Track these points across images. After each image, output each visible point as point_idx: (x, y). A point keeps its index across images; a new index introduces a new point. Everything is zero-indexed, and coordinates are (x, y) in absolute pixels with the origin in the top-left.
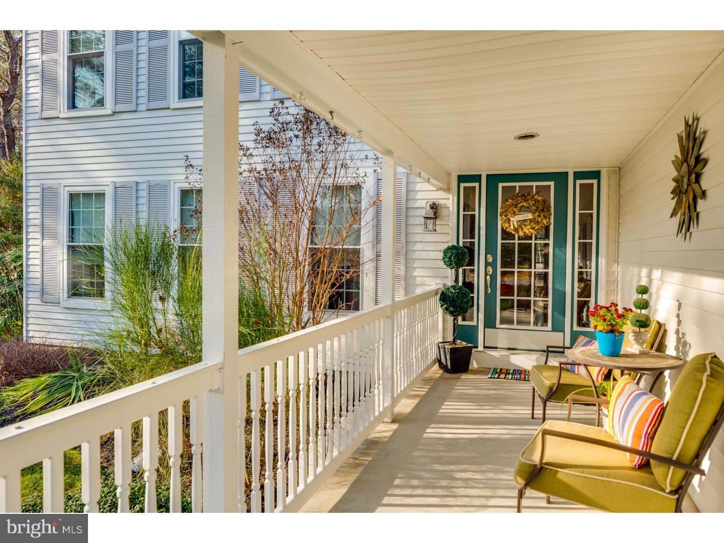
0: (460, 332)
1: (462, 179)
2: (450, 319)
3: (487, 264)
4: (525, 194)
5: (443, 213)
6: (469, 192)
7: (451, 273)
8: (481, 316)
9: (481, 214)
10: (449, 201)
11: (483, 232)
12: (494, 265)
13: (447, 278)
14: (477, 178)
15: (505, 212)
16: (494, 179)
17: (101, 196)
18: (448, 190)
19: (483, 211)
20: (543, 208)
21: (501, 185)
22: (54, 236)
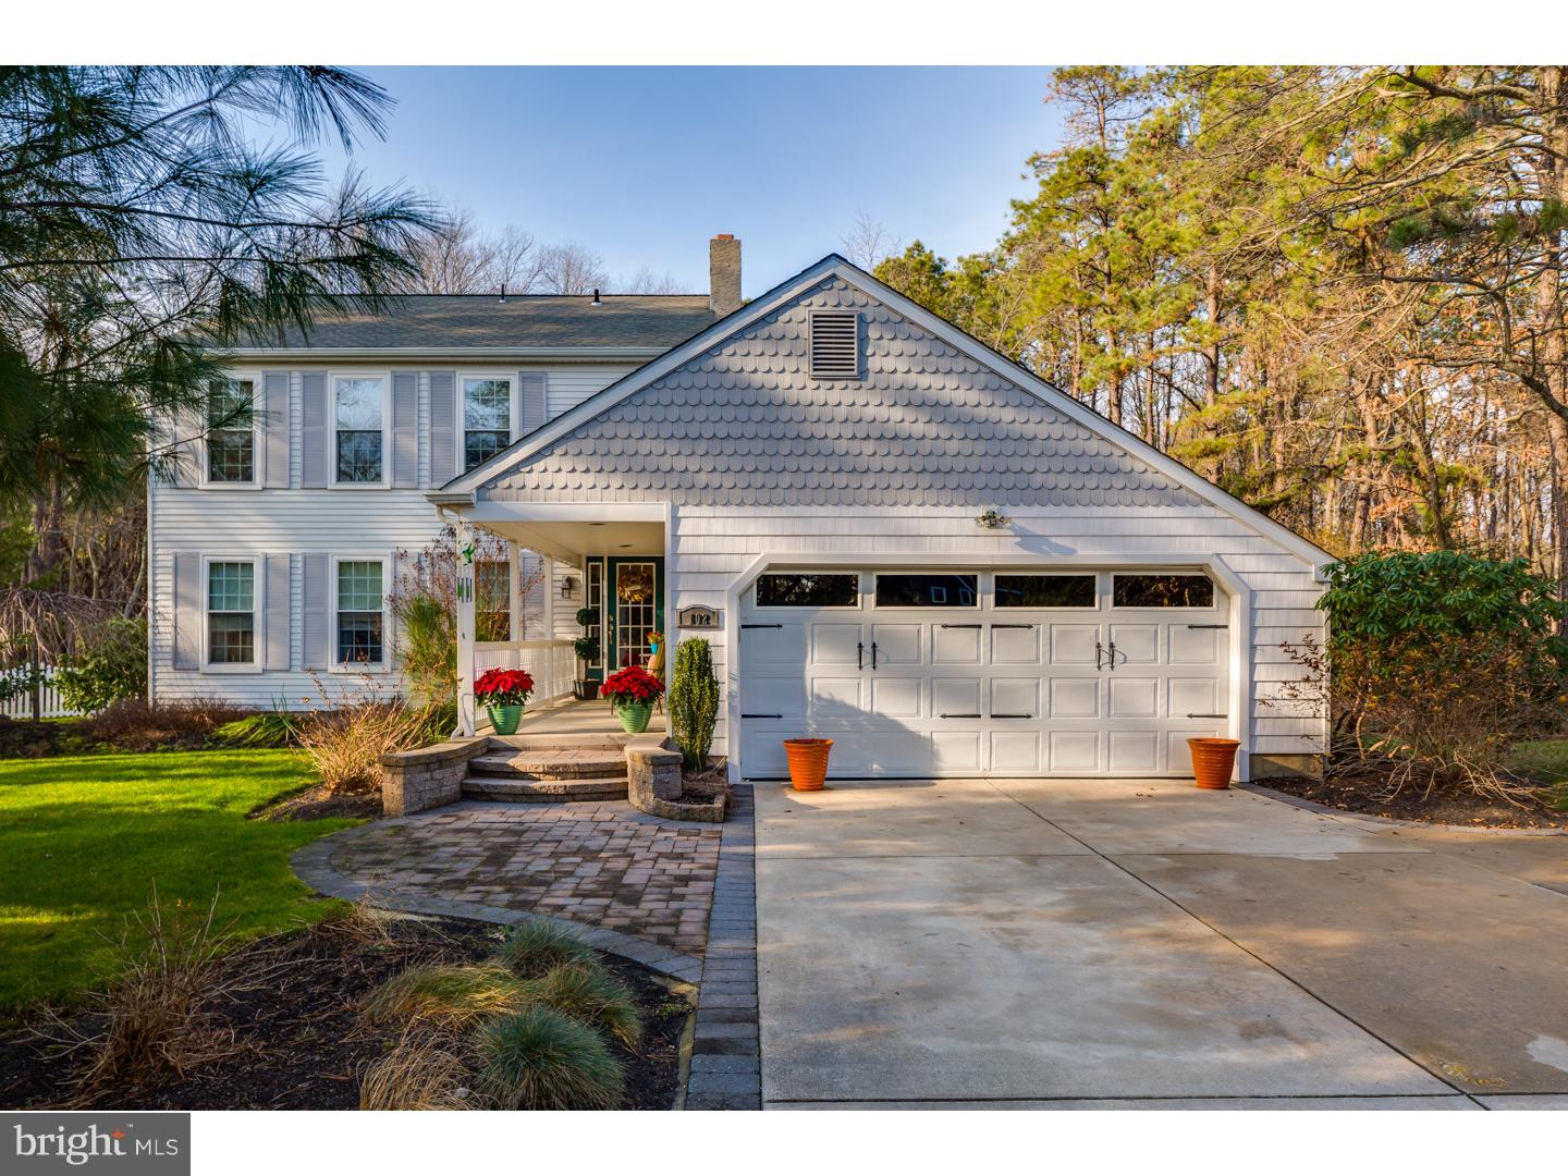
0: (589, 673)
1: (589, 559)
2: (583, 662)
3: (609, 622)
4: (635, 571)
5: (577, 584)
6: (595, 568)
7: (582, 629)
8: (606, 661)
9: (604, 585)
10: (580, 576)
11: (606, 599)
12: (614, 623)
13: (579, 633)
14: (600, 559)
15: (621, 585)
16: (613, 561)
17: (248, 566)
18: (579, 567)
19: (606, 583)
20: (648, 581)
21: (618, 564)
22: (193, 603)
